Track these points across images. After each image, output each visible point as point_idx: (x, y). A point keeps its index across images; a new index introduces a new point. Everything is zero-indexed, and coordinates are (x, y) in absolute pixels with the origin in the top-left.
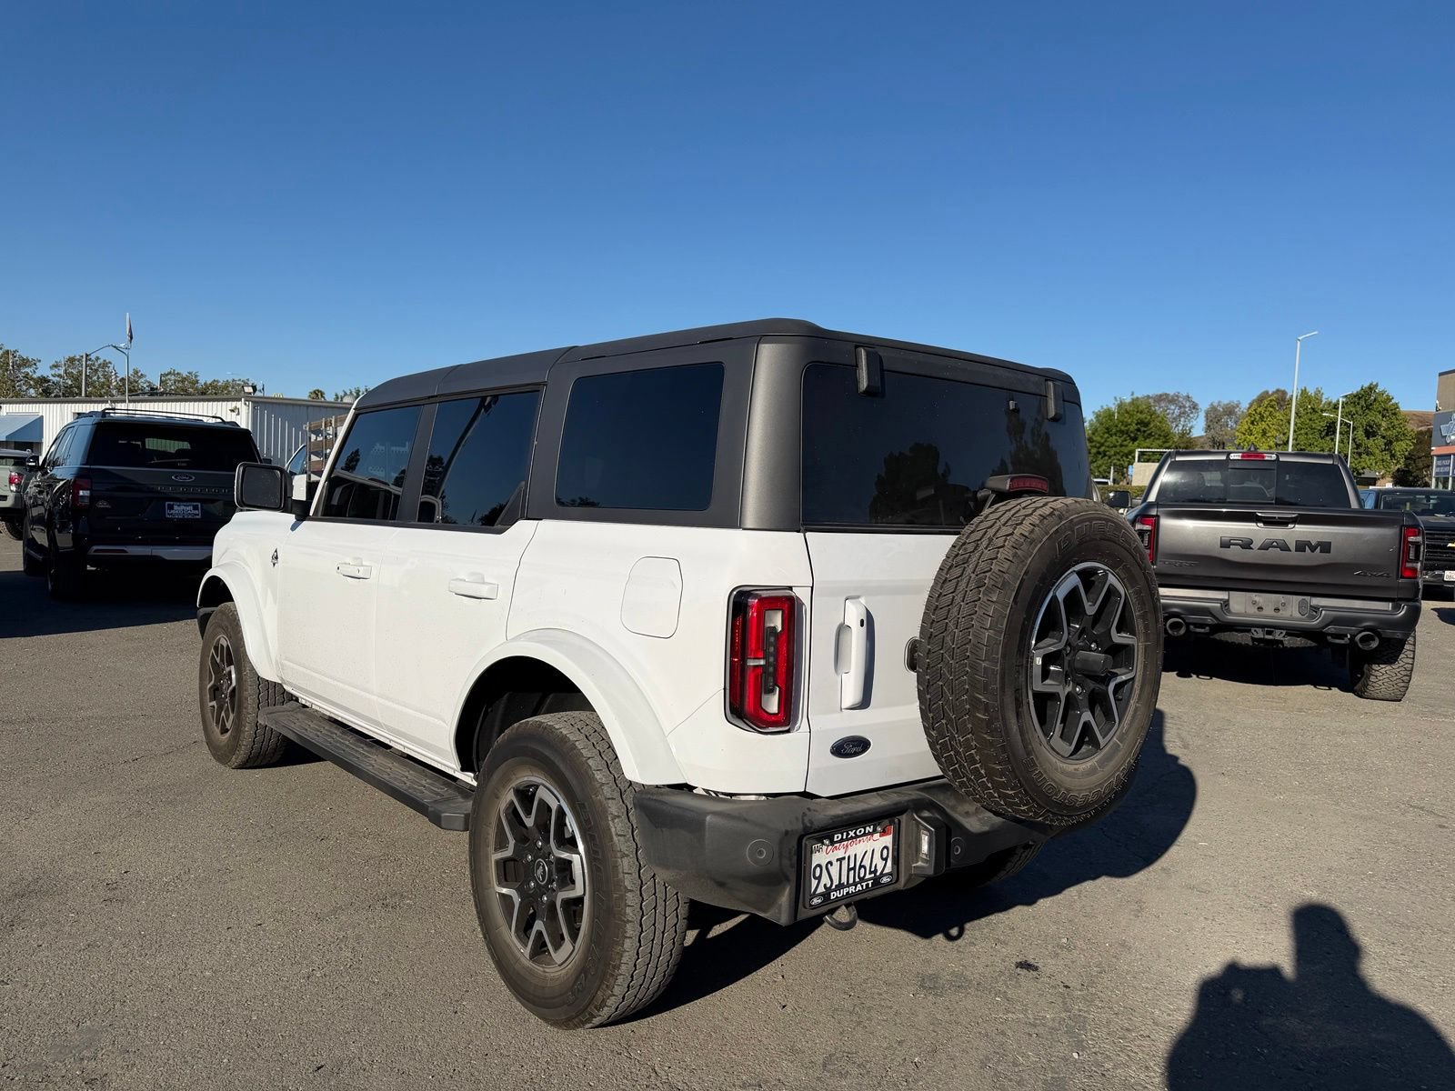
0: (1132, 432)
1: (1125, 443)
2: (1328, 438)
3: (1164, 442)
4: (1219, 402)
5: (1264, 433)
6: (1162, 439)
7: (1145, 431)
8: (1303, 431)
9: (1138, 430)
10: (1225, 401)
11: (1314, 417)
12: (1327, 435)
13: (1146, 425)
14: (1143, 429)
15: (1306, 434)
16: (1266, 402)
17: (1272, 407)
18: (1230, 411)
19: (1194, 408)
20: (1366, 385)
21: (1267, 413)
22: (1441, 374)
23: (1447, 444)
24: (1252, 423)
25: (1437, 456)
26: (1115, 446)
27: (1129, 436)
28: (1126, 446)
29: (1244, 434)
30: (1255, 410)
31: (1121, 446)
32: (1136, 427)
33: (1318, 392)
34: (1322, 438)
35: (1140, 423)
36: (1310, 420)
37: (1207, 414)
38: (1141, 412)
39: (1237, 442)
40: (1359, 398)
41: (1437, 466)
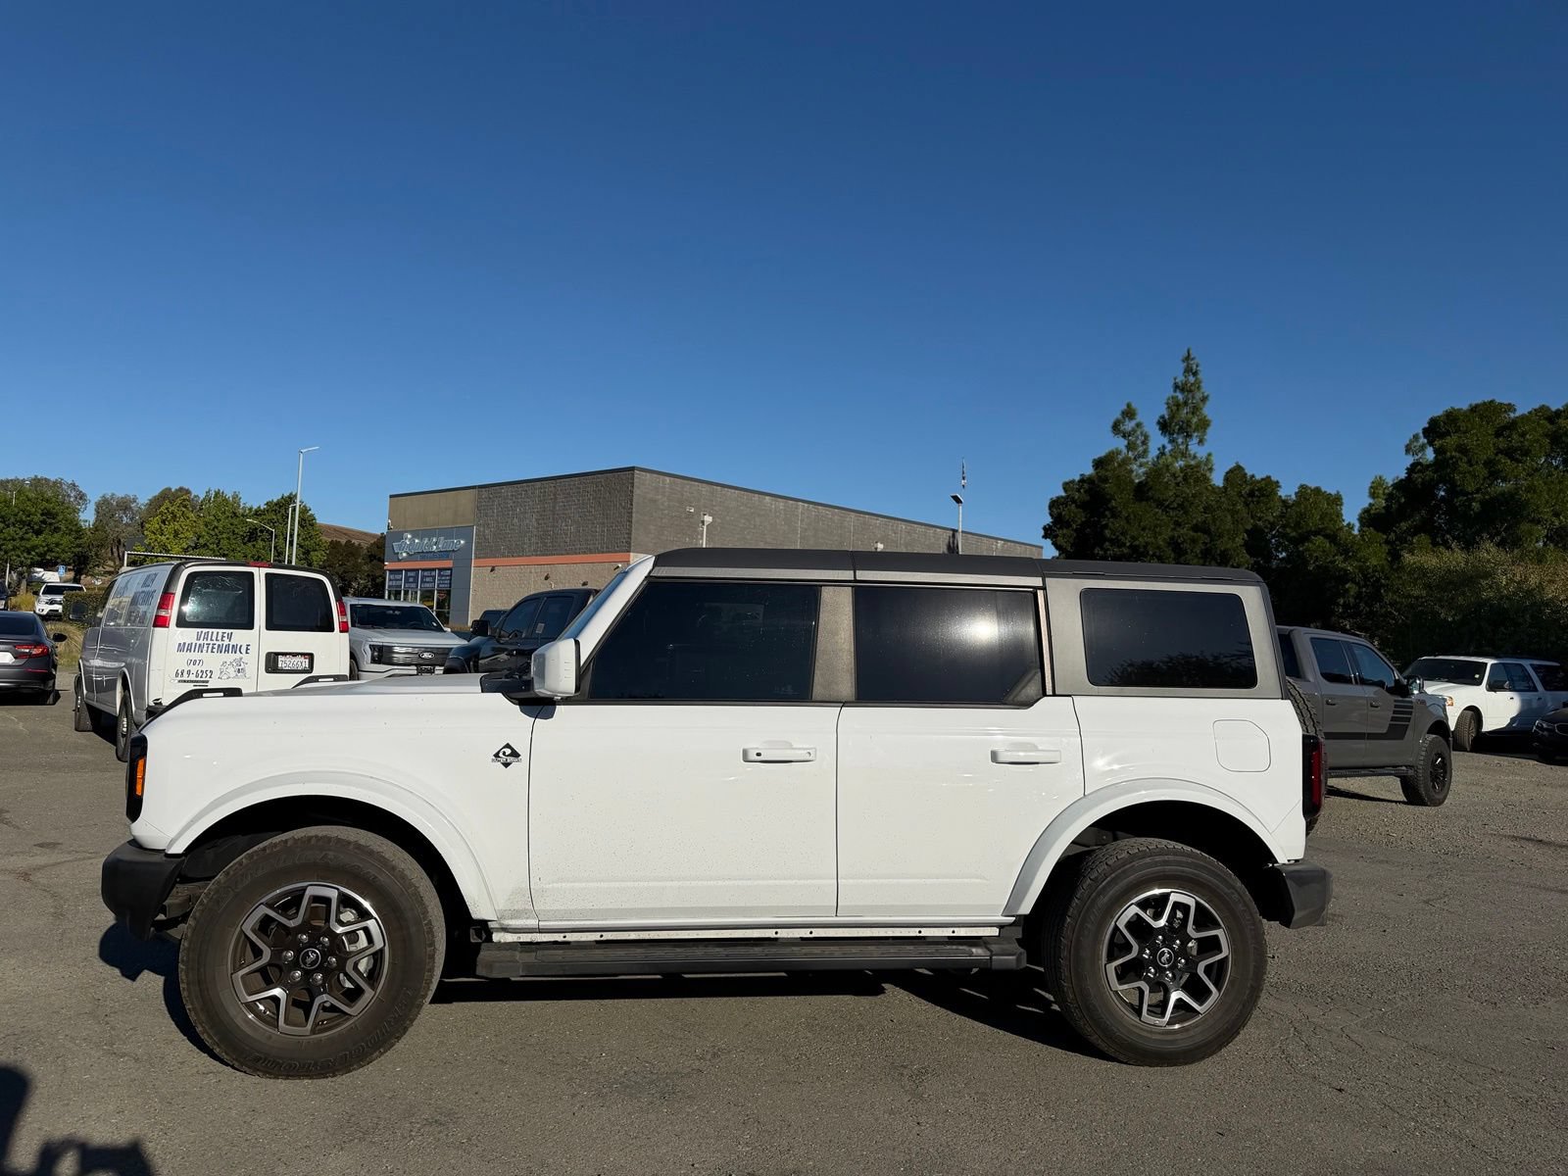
0: (36, 524)
1: (27, 536)
2: (250, 544)
3: (76, 539)
4: (113, 494)
5: (176, 534)
6: (74, 535)
7: (51, 524)
8: (224, 536)
9: (44, 522)
10: (120, 494)
11: (235, 521)
12: (249, 541)
13: (53, 516)
14: (49, 521)
15: (229, 539)
16: (179, 501)
17: (185, 506)
18: (125, 505)
19: (81, 498)
20: (286, 494)
21: (180, 513)
22: (391, 496)
23: (399, 560)
24: (164, 522)
25: (390, 571)
26: (14, 540)
27: (32, 528)
28: (29, 540)
29: (155, 534)
30: (167, 509)
31: (22, 539)
32: (42, 518)
33: (236, 496)
34: (245, 544)
35: (47, 513)
36: (232, 524)
37: (99, 506)
38: (47, 501)
39: (146, 542)
40: (280, 507)
41: (390, 580)
